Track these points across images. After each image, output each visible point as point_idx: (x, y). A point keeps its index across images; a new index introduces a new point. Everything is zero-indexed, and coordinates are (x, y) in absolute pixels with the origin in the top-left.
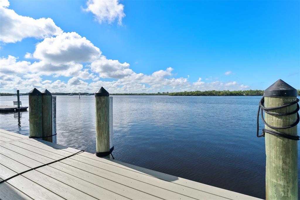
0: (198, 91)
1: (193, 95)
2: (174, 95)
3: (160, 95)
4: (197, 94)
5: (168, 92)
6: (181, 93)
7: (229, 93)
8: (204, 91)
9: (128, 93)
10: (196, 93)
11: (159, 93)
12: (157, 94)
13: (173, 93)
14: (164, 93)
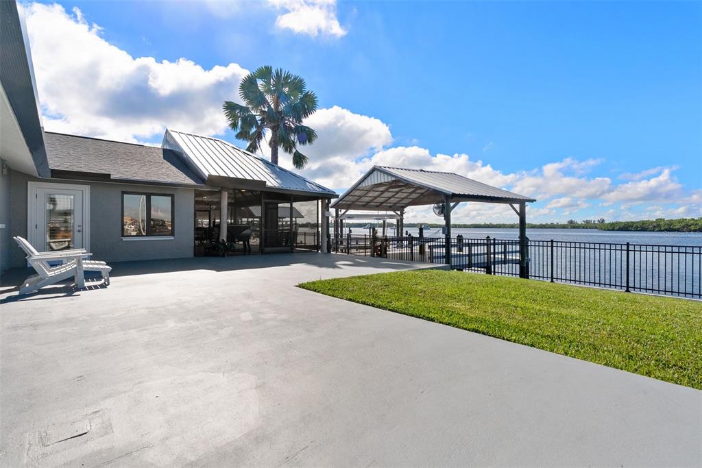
2: (618, 230)
3: (574, 227)
5: (603, 221)
6: (644, 223)
9: (482, 223)
11: (571, 222)
12: (564, 227)
13: (613, 224)
14: (588, 222)
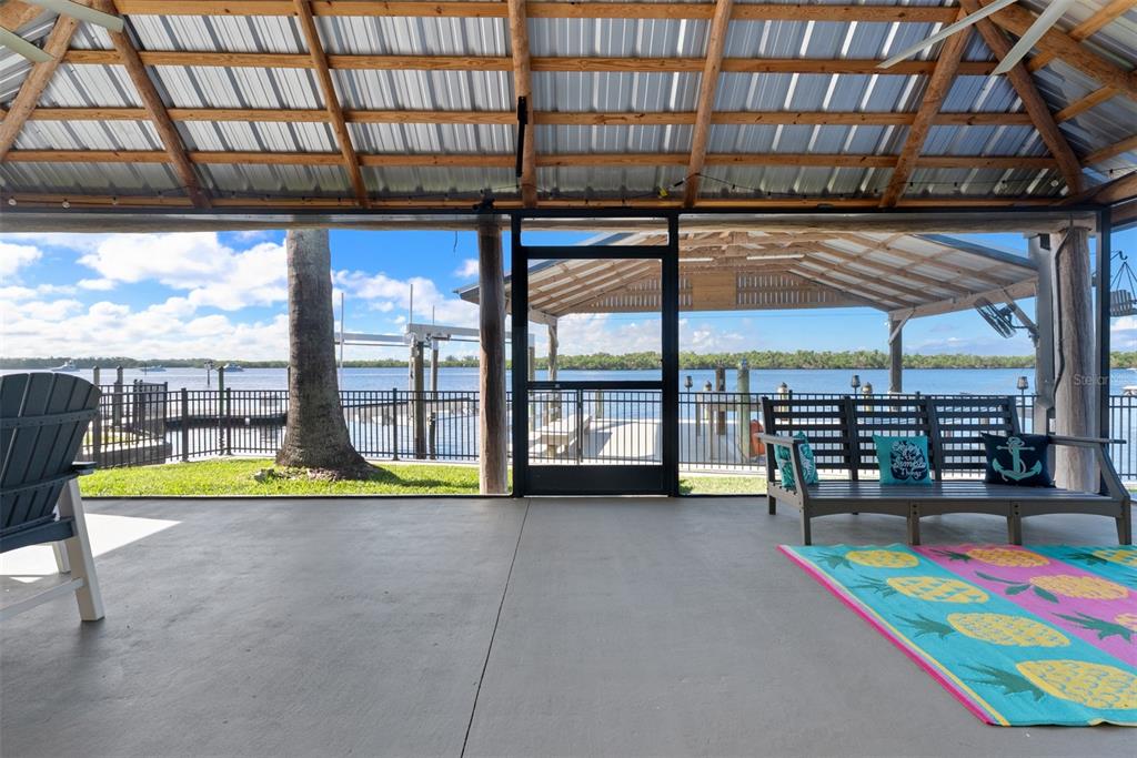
0: (601, 355)
1: (588, 369)
4: (600, 363)
7: (697, 362)
8: (622, 354)
10: (597, 360)
